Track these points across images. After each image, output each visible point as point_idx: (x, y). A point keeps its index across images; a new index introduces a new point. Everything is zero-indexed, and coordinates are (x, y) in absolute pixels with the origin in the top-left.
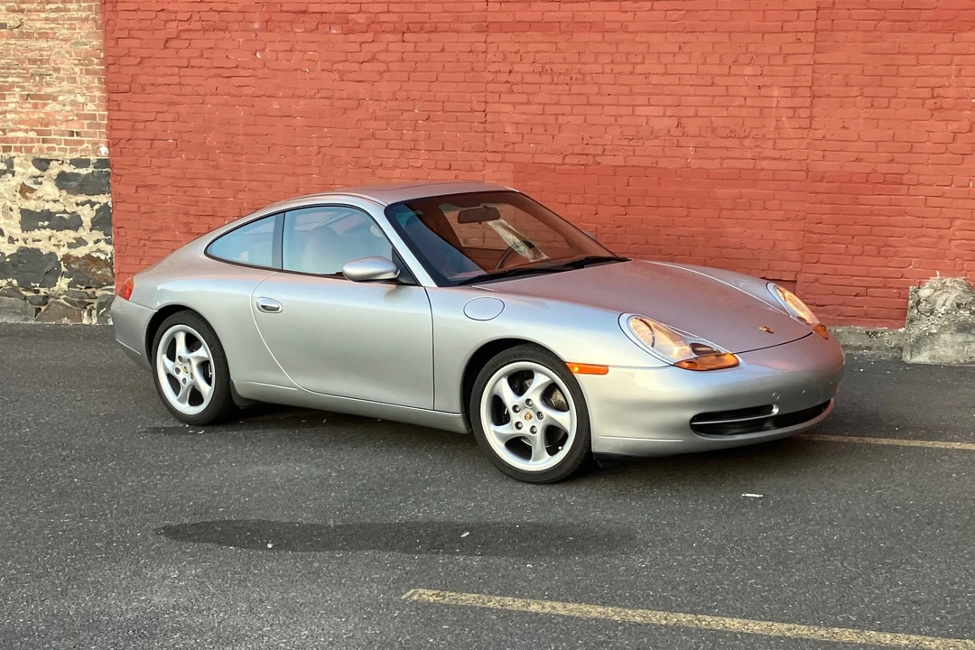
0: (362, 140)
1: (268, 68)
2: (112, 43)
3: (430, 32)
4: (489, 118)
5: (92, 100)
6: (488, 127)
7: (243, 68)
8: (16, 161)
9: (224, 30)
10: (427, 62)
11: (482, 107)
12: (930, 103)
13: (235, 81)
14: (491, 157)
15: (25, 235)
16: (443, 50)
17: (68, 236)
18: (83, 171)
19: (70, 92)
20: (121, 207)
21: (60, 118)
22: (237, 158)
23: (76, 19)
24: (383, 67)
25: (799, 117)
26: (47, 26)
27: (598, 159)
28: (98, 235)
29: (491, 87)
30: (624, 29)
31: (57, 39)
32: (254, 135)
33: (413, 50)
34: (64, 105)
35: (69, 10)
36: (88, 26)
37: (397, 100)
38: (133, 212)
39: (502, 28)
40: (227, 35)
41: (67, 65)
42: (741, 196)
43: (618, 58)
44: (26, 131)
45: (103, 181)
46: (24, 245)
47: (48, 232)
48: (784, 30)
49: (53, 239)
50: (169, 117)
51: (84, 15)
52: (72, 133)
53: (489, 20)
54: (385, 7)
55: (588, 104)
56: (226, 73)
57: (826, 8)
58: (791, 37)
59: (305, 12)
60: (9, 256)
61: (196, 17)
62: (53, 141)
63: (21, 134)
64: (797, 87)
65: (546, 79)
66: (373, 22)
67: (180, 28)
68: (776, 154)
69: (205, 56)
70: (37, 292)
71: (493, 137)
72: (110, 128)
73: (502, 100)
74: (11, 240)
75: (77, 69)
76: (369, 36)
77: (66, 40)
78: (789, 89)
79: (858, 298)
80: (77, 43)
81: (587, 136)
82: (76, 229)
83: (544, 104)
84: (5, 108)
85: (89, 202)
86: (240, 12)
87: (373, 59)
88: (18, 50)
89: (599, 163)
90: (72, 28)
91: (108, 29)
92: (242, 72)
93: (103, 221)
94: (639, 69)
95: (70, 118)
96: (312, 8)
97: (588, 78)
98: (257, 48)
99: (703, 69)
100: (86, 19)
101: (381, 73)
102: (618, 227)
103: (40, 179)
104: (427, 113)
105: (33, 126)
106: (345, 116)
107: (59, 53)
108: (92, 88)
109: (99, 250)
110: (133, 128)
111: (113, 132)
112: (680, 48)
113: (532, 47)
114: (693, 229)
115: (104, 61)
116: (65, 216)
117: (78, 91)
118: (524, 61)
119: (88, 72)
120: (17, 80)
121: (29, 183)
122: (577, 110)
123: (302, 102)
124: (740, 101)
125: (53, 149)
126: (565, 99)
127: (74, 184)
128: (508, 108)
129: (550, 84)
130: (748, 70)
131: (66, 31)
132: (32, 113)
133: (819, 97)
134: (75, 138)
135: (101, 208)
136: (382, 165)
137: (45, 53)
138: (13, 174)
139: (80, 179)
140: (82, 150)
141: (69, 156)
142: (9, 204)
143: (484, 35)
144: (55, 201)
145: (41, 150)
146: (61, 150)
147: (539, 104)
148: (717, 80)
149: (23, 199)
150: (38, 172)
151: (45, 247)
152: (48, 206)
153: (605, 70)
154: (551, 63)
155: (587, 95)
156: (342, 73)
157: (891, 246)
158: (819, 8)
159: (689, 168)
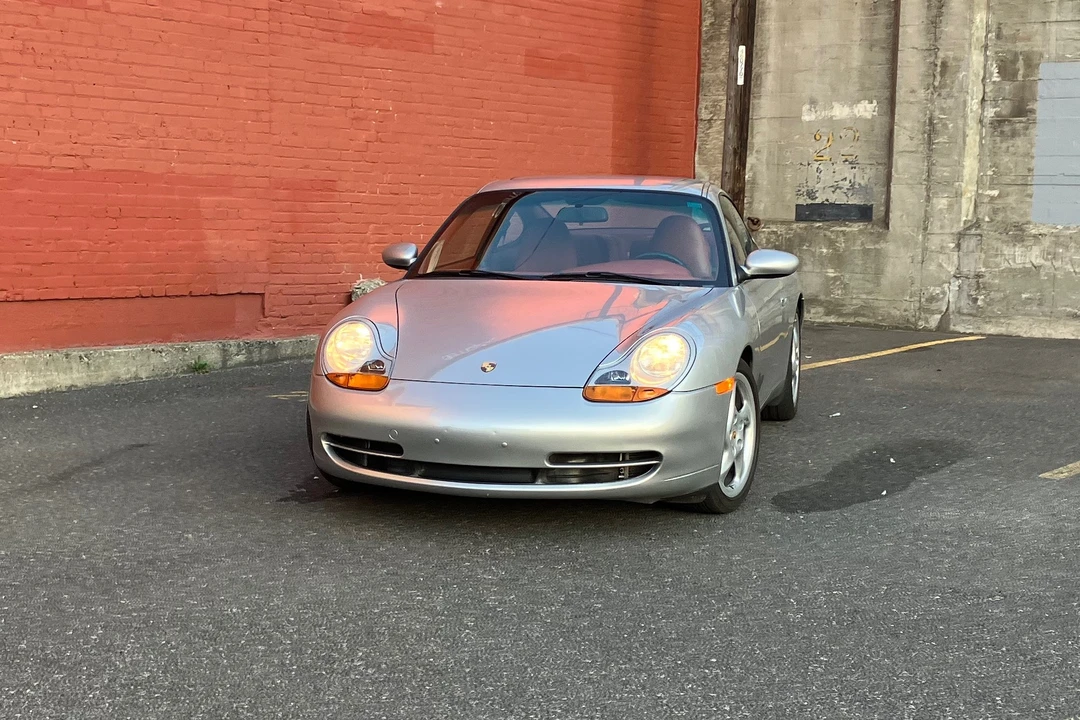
12: (350, 113)
25: (261, 121)
27: (89, 162)
42: (219, 204)
43: (102, 42)
48: (245, 28)
55: (74, 94)
58: (251, 37)
64: (258, 90)
65: (29, 59)
68: (245, 159)
78: (252, 91)
79: (310, 306)
81: (74, 133)
83: (26, 91)
89: (88, 167)
94: (123, 56)
97: (73, 63)
99: (181, 63)
102: (110, 243)
112: (160, 37)
114: (180, 242)
122: (62, 100)
124: (213, 100)
126: (49, 86)
129: (34, 66)
130: (219, 68)
133: (276, 101)
147: (21, 90)
148: (193, 76)
153: (90, 55)
155: (73, 83)
157: (331, 252)
158: (270, 10)
159: (174, 173)
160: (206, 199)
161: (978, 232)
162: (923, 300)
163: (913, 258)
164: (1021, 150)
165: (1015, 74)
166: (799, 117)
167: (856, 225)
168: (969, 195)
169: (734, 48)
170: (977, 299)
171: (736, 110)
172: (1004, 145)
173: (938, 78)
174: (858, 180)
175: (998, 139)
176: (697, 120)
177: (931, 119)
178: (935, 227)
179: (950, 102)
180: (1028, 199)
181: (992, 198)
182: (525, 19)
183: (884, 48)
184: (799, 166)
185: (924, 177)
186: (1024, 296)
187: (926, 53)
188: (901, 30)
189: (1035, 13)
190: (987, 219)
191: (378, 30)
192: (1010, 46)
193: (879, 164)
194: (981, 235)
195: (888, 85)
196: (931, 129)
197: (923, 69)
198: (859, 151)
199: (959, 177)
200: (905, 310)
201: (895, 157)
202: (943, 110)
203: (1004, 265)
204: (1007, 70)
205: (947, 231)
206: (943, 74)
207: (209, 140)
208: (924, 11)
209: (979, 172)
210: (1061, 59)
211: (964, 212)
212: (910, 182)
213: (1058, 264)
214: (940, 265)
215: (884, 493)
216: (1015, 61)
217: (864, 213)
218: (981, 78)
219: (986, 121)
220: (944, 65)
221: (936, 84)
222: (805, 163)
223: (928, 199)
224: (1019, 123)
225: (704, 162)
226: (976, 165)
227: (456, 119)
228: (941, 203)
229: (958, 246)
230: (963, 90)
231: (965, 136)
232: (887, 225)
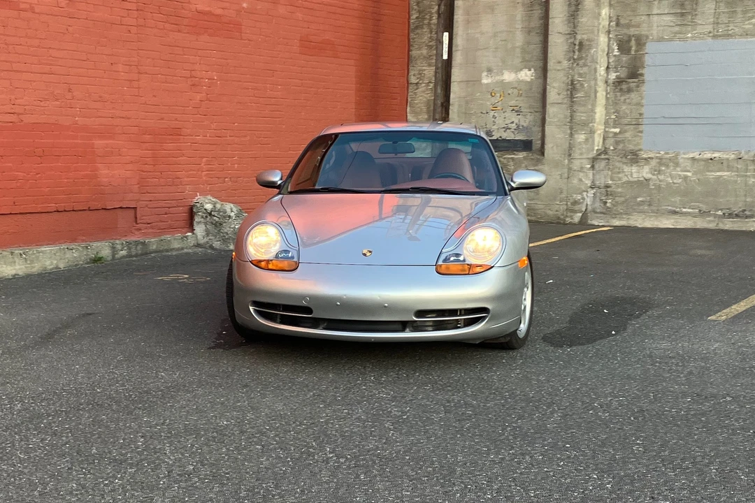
12: (190, 81)
25: (133, 87)
27: (21, 117)
42: (107, 146)
48: (122, 23)
55: (12, 71)
57: (141, 10)
58: (126, 29)
64: (132, 66)
68: (124, 114)
78: (127, 67)
79: (166, 216)
81: (13, 97)
97: (11, 48)
102: (37, 174)
112: (67, 29)
114: (82, 173)
130: (105, 51)
148: (89, 57)
155: (11, 63)
157: (178, 178)
158: (137, 10)
159: (76, 124)
160: (99, 143)
161: (607, 157)
162: (569, 203)
163: (561, 175)
164: (634, 101)
165: (629, 50)
166: (480, 81)
167: (521, 153)
168: (599, 132)
169: (440, 34)
170: (607, 202)
171: (442, 76)
172: (623, 98)
173: (577, 53)
174: (522, 123)
175: (618, 94)
176: (408, 83)
177: (572, 81)
178: (576, 155)
179: (585, 69)
180: (640, 134)
181: (615, 134)
182: (300, 15)
183: (537, 33)
184: (480, 114)
185: (568, 120)
186: (639, 199)
187: (568, 36)
188: (550, 20)
189: (642, 9)
190: (612, 148)
191: (207, 23)
192: (625, 31)
193: (536, 112)
194: (608, 159)
195: (541, 58)
196: (572, 87)
197: (566, 47)
198: (523, 103)
199: (593, 120)
200: (557, 211)
201: (548, 106)
202: (580, 75)
203: (625, 179)
204: (624, 46)
205: (585, 156)
206: (580, 50)
207: (100, 101)
208: (566, 8)
209: (606, 116)
210: (661, 39)
211: (596, 143)
212: (558, 123)
213: (661, 177)
214: (581, 180)
215: (613, 332)
216: (629, 41)
217: (526, 145)
218: (606, 52)
219: (610, 82)
220: (581, 44)
221: (575, 57)
222: (484, 112)
223: (571, 135)
224: (633, 83)
225: (413, 112)
226: (604, 112)
227: (257, 85)
228: (581, 137)
229: (593, 167)
230: (595, 61)
231: (596, 92)
232: (543, 154)
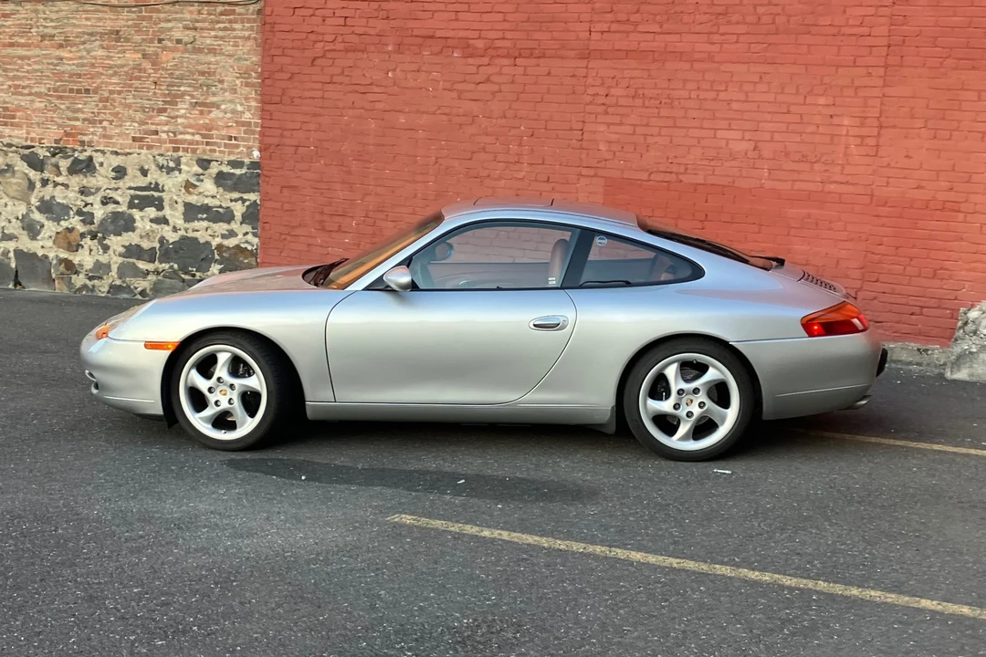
0: (473, 153)
1: (398, 87)
2: (268, 59)
3: (539, 57)
4: (585, 137)
5: (249, 110)
6: (585, 144)
7: (377, 86)
8: (183, 160)
9: (363, 51)
10: (535, 84)
11: (580, 126)
13: (370, 97)
14: (585, 171)
15: (187, 225)
16: (549, 74)
17: (222, 227)
18: (238, 172)
19: (231, 101)
20: (267, 204)
21: (222, 124)
22: (367, 166)
23: (240, 38)
24: (496, 88)
25: (867, 145)
26: (216, 43)
27: (681, 177)
28: (247, 228)
29: (589, 108)
30: (711, 58)
31: (224, 55)
32: (383, 145)
33: (522, 73)
34: (226, 113)
35: (234, 30)
36: (250, 43)
37: (505, 117)
38: (276, 209)
39: (602, 55)
40: (365, 56)
41: (230, 77)
42: (809, 216)
43: (705, 86)
44: (193, 134)
45: (254, 181)
46: (185, 234)
47: (205, 224)
48: (857, 64)
49: (209, 230)
50: (312, 127)
51: (247, 34)
52: (230, 138)
53: (591, 48)
54: (500, 34)
55: (675, 127)
56: (362, 89)
57: (895, 45)
58: (863, 71)
59: (432, 37)
60: (172, 244)
61: (340, 39)
62: (215, 144)
63: (188, 137)
64: (866, 118)
65: (638, 102)
66: (490, 47)
67: (326, 48)
68: (843, 179)
69: (346, 73)
70: (194, 275)
71: (588, 154)
72: (262, 134)
73: (598, 121)
74: (175, 229)
75: (238, 82)
76: (485, 60)
77: (230, 56)
78: (858, 119)
79: (913, 317)
80: (239, 59)
81: (671, 156)
82: (229, 223)
83: (635, 125)
84: (177, 113)
85: (241, 199)
86: (377, 35)
87: (488, 80)
88: (191, 63)
89: (681, 181)
90: (236, 45)
91: (267, 48)
92: (376, 90)
93: (251, 216)
94: (722, 96)
95: (230, 124)
96: (438, 34)
97: (676, 103)
98: (390, 68)
99: (780, 98)
100: (248, 38)
101: (494, 93)
103: (201, 177)
104: (531, 130)
105: (199, 130)
106: (461, 131)
107: (224, 66)
108: (249, 98)
109: (247, 242)
110: (282, 136)
111: (266, 138)
112: (761, 78)
113: (627, 73)
114: (763, 245)
115: (260, 75)
116: (220, 210)
117: (237, 101)
118: (620, 86)
119: (247, 85)
120: (188, 89)
121: (193, 180)
122: (664, 131)
123: (425, 117)
124: (812, 129)
125: (214, 151)
126: (653, 121)
127: (229, 182)
128: (602, 128)
129: (643, 107)
130: (822, 101)
131: (230, 48)
132: (199, 119)
133: (886, 127)
134: (233, 142)
135: (251, 205)
136: (489, 176)
137: (212, 66)
138: (180, 171)
139: (235, 179)
140: (238, 153)
141: (227, 158)
142: (175, 198)
143: (586, 61)
144: (213, 197)
145: (204, 151)
146: (220, 152)
147: (632, 125)
148: (793, 109)
149: (187, 194)
150: (200, 171)
151: (202, 237)
152: (206, 201)
153: (692, 96)
154: (643, 88)
155: (674, 118)
156: (460, 92)
157: (946, 269)
159: (763, 188)
160: (794, 211)
207: (803, 161)
